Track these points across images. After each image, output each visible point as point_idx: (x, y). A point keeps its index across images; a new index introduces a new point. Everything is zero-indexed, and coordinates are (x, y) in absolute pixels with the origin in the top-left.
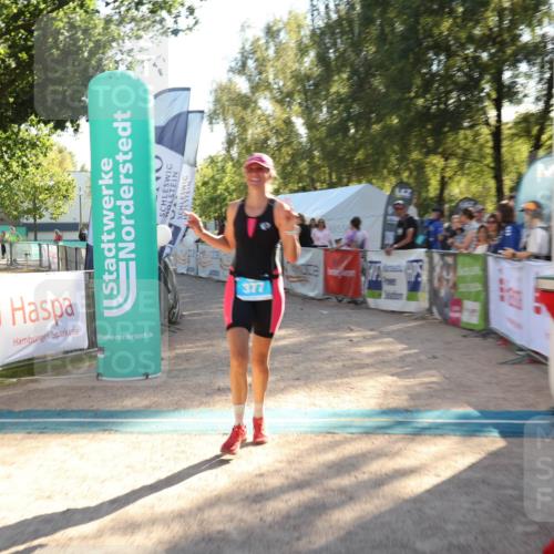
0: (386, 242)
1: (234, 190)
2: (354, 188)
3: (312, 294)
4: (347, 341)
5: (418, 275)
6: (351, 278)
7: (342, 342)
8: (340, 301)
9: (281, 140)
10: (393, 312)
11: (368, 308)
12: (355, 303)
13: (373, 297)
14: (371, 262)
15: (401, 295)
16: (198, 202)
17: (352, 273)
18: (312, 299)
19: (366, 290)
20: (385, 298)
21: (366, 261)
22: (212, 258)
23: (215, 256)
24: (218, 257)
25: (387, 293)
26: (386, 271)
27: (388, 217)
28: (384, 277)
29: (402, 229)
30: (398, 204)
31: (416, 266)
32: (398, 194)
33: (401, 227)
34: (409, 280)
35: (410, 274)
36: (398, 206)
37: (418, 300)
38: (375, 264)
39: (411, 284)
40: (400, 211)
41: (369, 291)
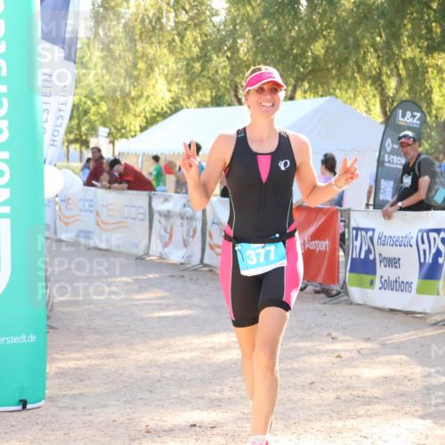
0: (382, 197)
1: (102, 98)
5: (438, 254)
6: (322, 253)
9: (184, 17)
10: (392, 310)
11: (351, 303)
13: (361, 285)
14: (357, 229)
15: (409, 284)
17: (323, 245)
19: (348, 273)
20: (380, 288)
21: (349, 228)
22: (81, 210)
23: (87, 207)
24: (91, 209)
25: (383, 280)
26: (384, 245)
27: (386, 156)
28: (380, 255)
29: (410, 177)
30: (405, 136)
31: (435, 239)
32: (400, 119)
33: (409, 175)
34: (422, 261)
35: (425, 251)
36: (403, 140)
37: (438, 294)
38: (364, 233)
39: (425, 268)
40: (409, 147)
41: (353, 275)
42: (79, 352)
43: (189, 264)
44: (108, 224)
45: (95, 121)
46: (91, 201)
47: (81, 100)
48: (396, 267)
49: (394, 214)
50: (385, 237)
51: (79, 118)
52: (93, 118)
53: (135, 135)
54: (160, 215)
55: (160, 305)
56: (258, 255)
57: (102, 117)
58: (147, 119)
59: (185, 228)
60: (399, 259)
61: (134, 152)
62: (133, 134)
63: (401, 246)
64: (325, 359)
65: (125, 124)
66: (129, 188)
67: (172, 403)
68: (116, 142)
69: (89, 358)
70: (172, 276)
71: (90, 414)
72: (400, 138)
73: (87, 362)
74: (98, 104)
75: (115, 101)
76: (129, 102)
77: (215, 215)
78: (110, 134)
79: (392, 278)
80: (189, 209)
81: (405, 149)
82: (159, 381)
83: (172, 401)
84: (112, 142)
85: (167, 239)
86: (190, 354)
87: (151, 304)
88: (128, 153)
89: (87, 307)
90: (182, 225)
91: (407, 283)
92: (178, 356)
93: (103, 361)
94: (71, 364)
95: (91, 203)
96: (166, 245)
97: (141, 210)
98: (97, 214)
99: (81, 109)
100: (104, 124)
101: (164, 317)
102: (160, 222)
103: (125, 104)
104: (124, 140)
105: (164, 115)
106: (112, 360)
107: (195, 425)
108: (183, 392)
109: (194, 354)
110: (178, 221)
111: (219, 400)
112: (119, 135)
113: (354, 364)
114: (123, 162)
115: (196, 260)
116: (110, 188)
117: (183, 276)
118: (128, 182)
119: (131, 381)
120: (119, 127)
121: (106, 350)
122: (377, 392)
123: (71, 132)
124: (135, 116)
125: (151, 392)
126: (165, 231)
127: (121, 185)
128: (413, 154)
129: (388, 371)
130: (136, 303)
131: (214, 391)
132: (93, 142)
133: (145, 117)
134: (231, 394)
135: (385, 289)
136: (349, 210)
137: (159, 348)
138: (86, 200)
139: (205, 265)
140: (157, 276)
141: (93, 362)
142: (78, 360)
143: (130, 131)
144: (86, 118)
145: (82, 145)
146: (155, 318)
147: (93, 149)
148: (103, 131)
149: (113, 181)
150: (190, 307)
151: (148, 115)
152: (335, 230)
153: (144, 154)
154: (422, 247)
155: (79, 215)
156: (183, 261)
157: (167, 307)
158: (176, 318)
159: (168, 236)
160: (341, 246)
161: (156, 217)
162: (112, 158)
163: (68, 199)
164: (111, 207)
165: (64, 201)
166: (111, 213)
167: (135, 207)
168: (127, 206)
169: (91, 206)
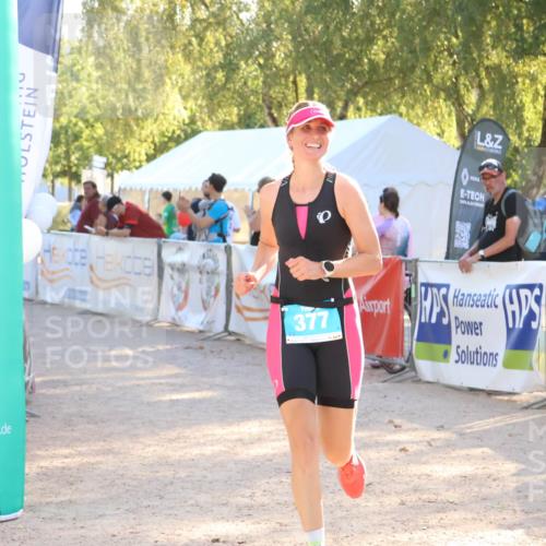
0: (457, 244)
1: (97, 119)
5: (532, 316)
6: (381, 317)
10: (472, 390)
11: (418, 381)
14: (427, 285)
15: (494, 356)
17: (383, 306)
19: (415, 342)
20: (457, 362)
21: (416, 283)
22: (70, 263)
23: (78, 259)
24: (83, 261)
25: (460, 351)
26: (461, 305)
27: (462, 191)
28: (456, 318)
29: (495, 218)
30: (488, 165)
31: (526, 297)
32: (479, 143)
33: (494, 215)
34: (511, 325)
35: (513, 313)
36: (486, 170)
37: (531, 368)
38: (435, 290)
39: (514, 335)
40: (493, 180)
41: (422, 344)
42: (67, 446)
43: (210, 331)
44: (105, 281)
45: (89, 147)
46: (83, 251)
47: (70, 121)
48: (477, 334)
49: (475, 265)
50: (463, 295)
51: (67, 145)
52: (86, 144)
53: (140, 166)
54: (172, 269)
55: (172, 385)
56: (307, 321)
57: (97, 143)
58: (155, 145)
59: (205, 285)
60: (481, 324)
61: (138, 188)
62: (137, 164)
63: (483, 306)
64: (385, 454)
65: (127, 151)
66: (132, 235)
67: (188, 512)
68: (115, 175)
69: (80, 454)
70: (187, 348)
71: (82, 527)
72: (481, 168)
73: (78, 460)
74: (93, 126)
75: (114, 121)
76: (132, 123)
77: (243, 268)
78: (107, 165)
79: (472, 349)
80: (210, 261)
81: (488, 182)
82: (172, 483)
83: (188, 509)
84: (111, 176)
85: (181, 300)
86: (210, 448)
87: (161, 384)
88: (131, 189)
89: (77, 388)
90: (201, 282)
91: (491, 354)
92: (196, 451)
93: (99, 459)
94: (58, 463)
95: (84, 254)
96: (179, 308)
97: (148, 263)
98: (91, 268)
99: (70, 132)
100: (100, 152)
101: (177, 400)
102: (172, 278)
103: (127, 125)
104: (125, 172)
105: (178, 141)
106: (110, 457)
107: (217, 540)
108: (203, 498)
109: (217, 448)
110: (195, 277)
111: (250, 507)
112: (119, 165)
113: (424, 459)
114: (124, 201)
115: (219, 327)
116: (107, 234)
117: (201, 348)
118: (131, 226)
119: (135, 483)
120: (119, 155)
121: (102, 443)
122: (452, 496)
123: (57, 163)
124: (140, 140)
125: (161, 498)
126: (179, 288)
127: (121, 231)
128: (498, 188)
129: (467, 469)
130: (142, 382)
131: (243, 496)
132: (86, 175)
133: (153, 142)
134: (265, 500)
135: (463, 362)
136: (417, 260)
137: (171, 441)
138: (76, 250)
139: (230, 334)
140: (168, 347)
141: (85, 460)
142: (66, 457)
143: (134, 160)
144: (77, 144)
145: (71, 179)
146: (165, 402)
147: (85, 183)
148: (99, 161)
149: (111, 225)
150: (211, 387)
151: (157, 140)
152: (398, 287)
153: (151, 190)
154: (510, 308)
155: (67, 269)
156: (201, 328)
157: (182, 388)
158: (193, 402)
159: (183, 295)
161: (167, 271)
162: (110, 196)
163: (54, 249)
164: (109, 259)
165: (48, 251)
166: (109, 267)
167: (140, 258)
168: (129, 257)
169: (83, 258)
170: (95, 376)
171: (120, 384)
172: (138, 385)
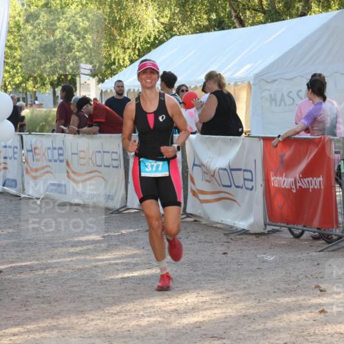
2: (317, 20)
3: (242, 225)
4: (315, 314)
6: (316, 192)
7: (306, 316)
8: (298, 237)
12: (328, 239)
16: (18, 54)
17: (317, 182)
18: (245, 232)
22: (50, 161)
23: (56, 157)
24: (61, 158)
46: (60, 148)
76: (116, 33)
77: (195, 155)
89: (42, 272)
95: (61, 152)
97: (115, 156)
98: (68, 164)
103: (111, 34)
118: (99, 124)
138: (55, 148)
139: (189, 216)
160: (337, 180)
163: (35, 148)
164: (82, 155)
165: (31, 151)
166: (82, 161)
167: (108, 152)
168: (99, 152)
169: (60, 155)
170: (59, 260)
171: (80, 267)
172: (96, 266)
